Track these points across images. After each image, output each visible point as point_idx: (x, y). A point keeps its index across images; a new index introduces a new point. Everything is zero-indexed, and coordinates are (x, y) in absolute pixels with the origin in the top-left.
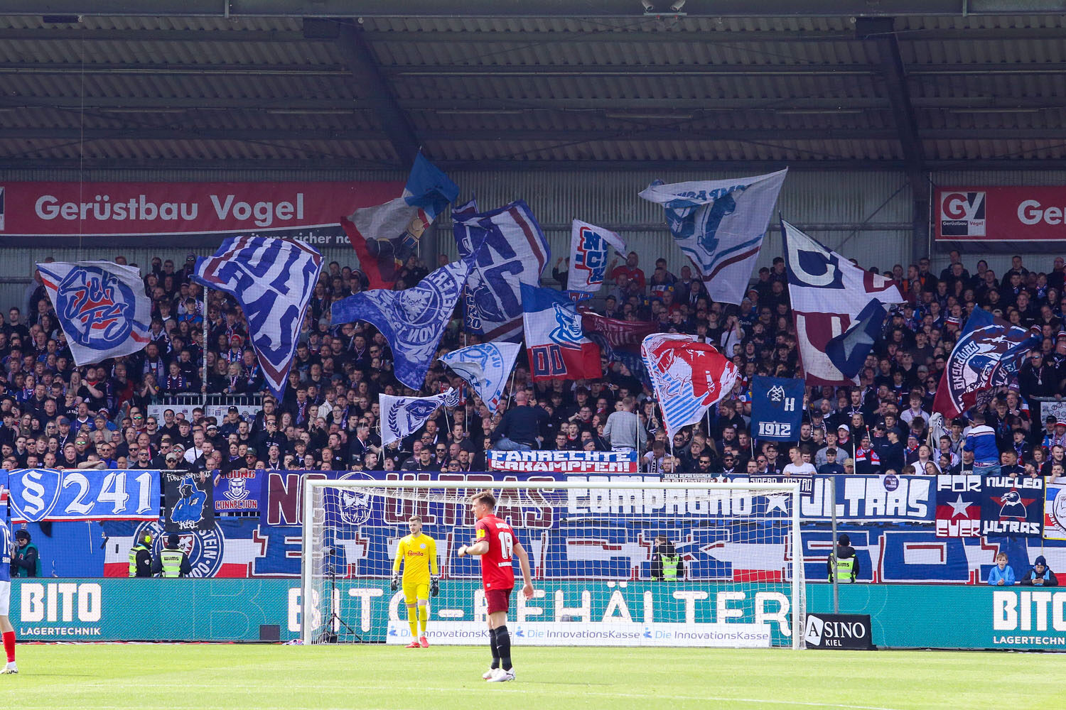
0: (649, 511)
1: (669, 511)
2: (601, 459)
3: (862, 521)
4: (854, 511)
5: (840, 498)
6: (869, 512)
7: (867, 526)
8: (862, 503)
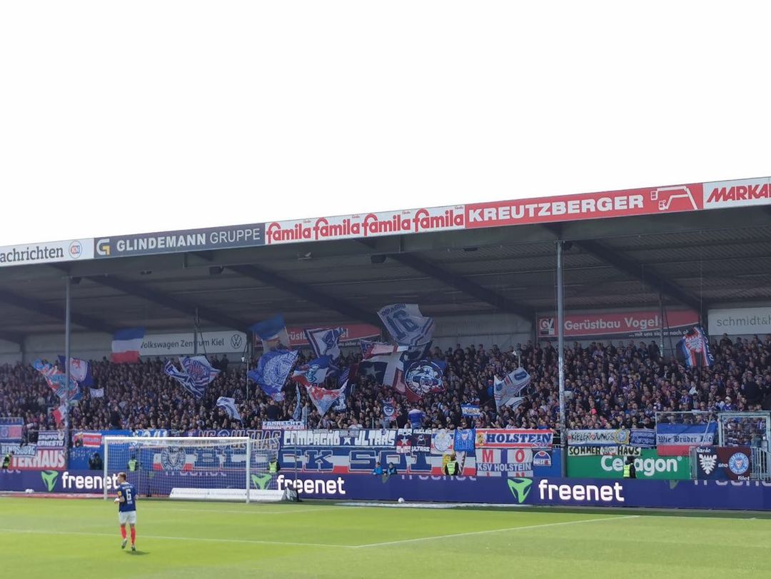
0: (308, 444)
1: (315, 444)
2: (295, 424)
3: (373, 447)
4: (371, 443)
5: (367, 438)
6: (376, 444)
7: (375, 449)
8: (374, 440)
